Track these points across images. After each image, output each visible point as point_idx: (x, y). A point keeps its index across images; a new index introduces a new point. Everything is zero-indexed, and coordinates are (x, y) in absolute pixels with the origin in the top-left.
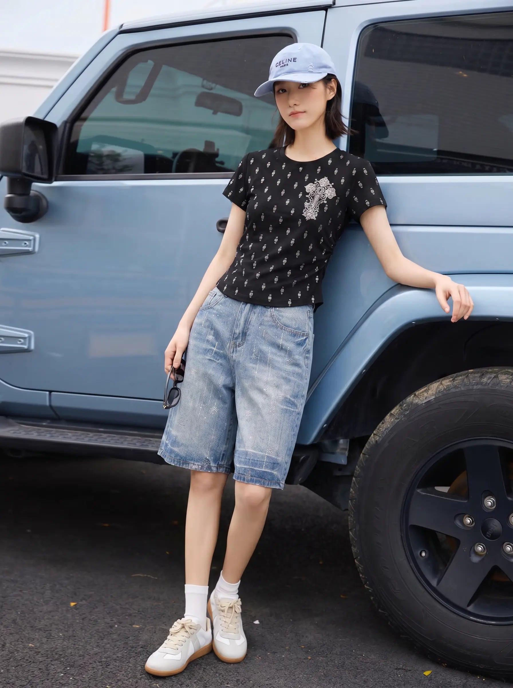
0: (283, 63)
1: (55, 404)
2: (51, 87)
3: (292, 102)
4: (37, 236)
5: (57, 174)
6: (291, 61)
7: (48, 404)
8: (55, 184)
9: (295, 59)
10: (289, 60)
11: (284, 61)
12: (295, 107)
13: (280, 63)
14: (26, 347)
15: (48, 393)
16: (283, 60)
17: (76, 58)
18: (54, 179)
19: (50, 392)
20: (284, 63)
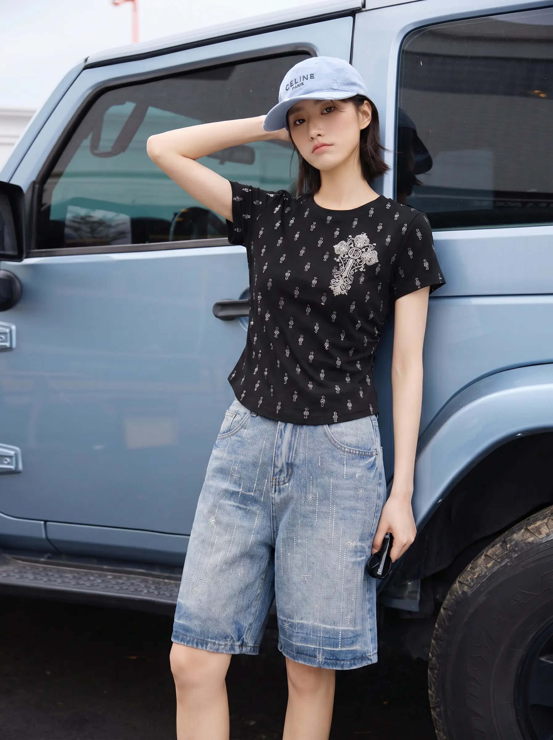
0: (296, 83)
1: (52, 536)
2: (12, 144)
3: (314, 132)
4: (14, 327)
5: (29, 248)
6: (307, 79)
7: (44, 536)
8: (28, 261)
9: (312, 75)
10: (304, 77)
11: (298, 80)
12: (319, 138)
13: (291, 84)
14: (12, 467)
15: (42, 522)
16: (295, 79)
17: (34, 112)
18: (24, 256)
19: (46, 521)
20: (298, 82)
